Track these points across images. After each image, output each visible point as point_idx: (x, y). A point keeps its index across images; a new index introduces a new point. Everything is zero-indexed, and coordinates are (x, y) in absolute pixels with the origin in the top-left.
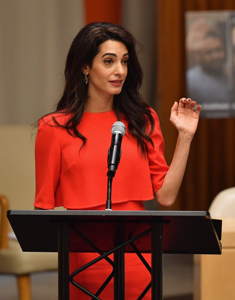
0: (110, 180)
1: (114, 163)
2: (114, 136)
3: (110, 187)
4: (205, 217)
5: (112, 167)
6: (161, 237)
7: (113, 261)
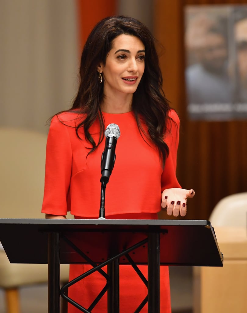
0: (104, 187)
1: (107, 169)
2: (108, 139)
3: (103, 194)
4: (205, 226)
5: (106, 172)
6: (158, 248)
7: (107, 274)
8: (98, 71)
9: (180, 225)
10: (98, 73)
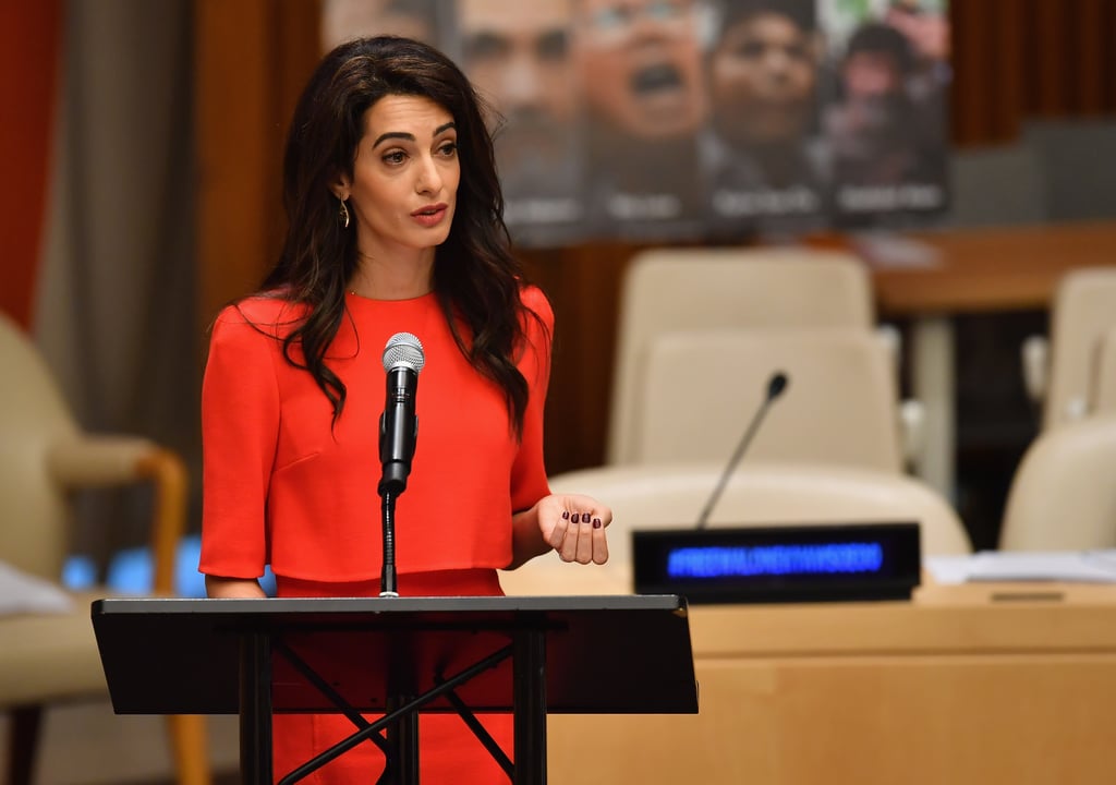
0: (389, 507)
1: (399, 458)
2: (393, 375)
3: (388, 526)
4: (676, 612)
5: (396, 468)
8: (337, 195)
9: (605, 610)
10: (338, 201)
